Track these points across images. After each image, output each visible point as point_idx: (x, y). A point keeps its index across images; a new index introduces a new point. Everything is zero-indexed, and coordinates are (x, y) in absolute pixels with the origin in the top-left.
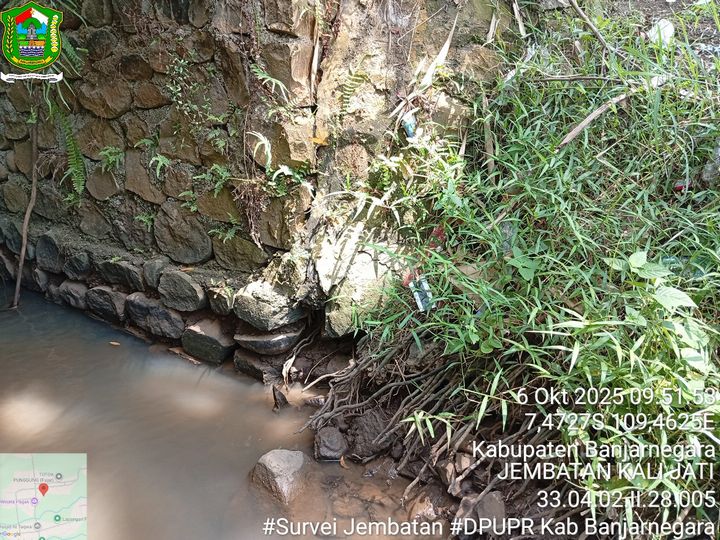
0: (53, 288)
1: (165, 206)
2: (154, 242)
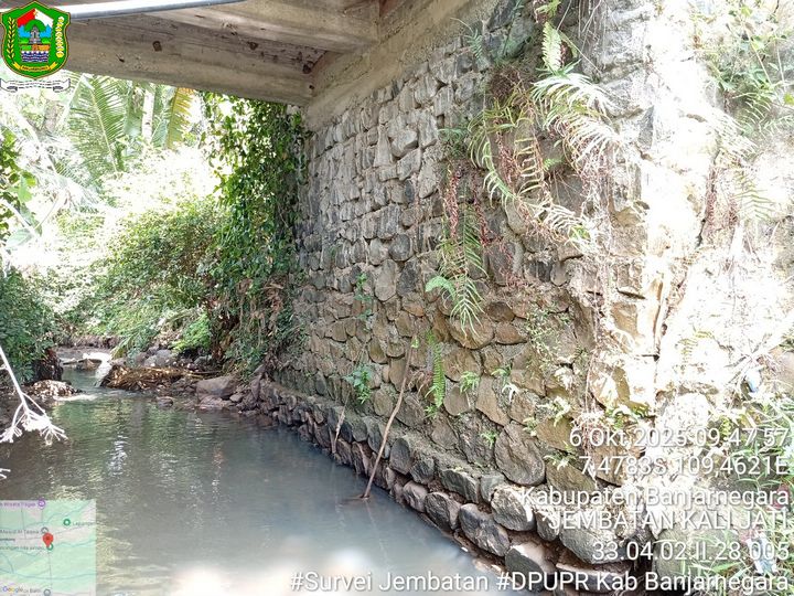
0: (398, 488)
1: (508, 428)
2: (493, 459)
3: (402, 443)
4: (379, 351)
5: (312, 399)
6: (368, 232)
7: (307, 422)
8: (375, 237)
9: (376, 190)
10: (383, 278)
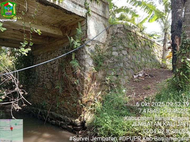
0: (50, 122)
1: (68, 109)
2: (66, 114)
3: (51, 114)
4: (47, 98)
5: (33, 108)
6: (46, 77)
7: (32, 112)
8: (47, 78)
9: (47, 69)
10: (48, 85)
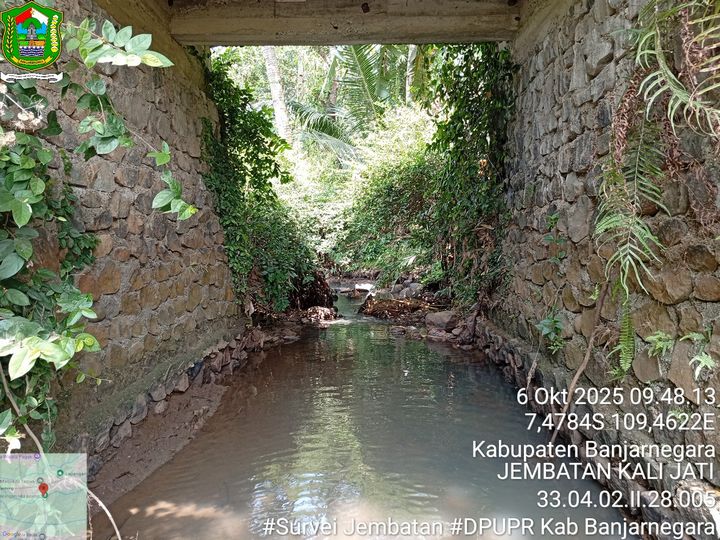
4: (572, 299)
5: (515, 341)
6: (564, 166)
7: (509, 364)
8: (571, 171)
9: (572, 117)
10: (577, 216)
